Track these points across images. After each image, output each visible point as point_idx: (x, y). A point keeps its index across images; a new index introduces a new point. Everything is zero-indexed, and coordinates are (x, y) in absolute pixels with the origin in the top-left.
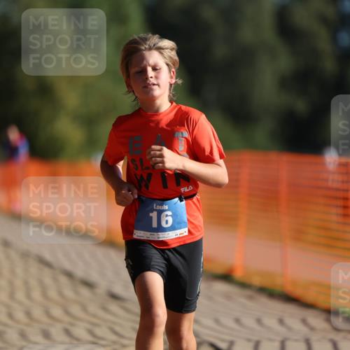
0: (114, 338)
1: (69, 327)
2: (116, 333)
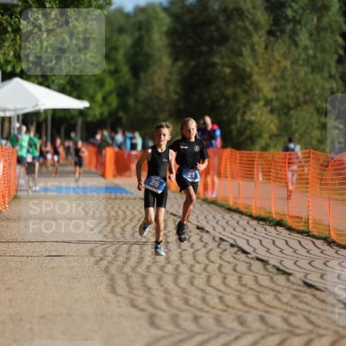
0: (310, 327)
1: (264, 314)
2: (312, 323)
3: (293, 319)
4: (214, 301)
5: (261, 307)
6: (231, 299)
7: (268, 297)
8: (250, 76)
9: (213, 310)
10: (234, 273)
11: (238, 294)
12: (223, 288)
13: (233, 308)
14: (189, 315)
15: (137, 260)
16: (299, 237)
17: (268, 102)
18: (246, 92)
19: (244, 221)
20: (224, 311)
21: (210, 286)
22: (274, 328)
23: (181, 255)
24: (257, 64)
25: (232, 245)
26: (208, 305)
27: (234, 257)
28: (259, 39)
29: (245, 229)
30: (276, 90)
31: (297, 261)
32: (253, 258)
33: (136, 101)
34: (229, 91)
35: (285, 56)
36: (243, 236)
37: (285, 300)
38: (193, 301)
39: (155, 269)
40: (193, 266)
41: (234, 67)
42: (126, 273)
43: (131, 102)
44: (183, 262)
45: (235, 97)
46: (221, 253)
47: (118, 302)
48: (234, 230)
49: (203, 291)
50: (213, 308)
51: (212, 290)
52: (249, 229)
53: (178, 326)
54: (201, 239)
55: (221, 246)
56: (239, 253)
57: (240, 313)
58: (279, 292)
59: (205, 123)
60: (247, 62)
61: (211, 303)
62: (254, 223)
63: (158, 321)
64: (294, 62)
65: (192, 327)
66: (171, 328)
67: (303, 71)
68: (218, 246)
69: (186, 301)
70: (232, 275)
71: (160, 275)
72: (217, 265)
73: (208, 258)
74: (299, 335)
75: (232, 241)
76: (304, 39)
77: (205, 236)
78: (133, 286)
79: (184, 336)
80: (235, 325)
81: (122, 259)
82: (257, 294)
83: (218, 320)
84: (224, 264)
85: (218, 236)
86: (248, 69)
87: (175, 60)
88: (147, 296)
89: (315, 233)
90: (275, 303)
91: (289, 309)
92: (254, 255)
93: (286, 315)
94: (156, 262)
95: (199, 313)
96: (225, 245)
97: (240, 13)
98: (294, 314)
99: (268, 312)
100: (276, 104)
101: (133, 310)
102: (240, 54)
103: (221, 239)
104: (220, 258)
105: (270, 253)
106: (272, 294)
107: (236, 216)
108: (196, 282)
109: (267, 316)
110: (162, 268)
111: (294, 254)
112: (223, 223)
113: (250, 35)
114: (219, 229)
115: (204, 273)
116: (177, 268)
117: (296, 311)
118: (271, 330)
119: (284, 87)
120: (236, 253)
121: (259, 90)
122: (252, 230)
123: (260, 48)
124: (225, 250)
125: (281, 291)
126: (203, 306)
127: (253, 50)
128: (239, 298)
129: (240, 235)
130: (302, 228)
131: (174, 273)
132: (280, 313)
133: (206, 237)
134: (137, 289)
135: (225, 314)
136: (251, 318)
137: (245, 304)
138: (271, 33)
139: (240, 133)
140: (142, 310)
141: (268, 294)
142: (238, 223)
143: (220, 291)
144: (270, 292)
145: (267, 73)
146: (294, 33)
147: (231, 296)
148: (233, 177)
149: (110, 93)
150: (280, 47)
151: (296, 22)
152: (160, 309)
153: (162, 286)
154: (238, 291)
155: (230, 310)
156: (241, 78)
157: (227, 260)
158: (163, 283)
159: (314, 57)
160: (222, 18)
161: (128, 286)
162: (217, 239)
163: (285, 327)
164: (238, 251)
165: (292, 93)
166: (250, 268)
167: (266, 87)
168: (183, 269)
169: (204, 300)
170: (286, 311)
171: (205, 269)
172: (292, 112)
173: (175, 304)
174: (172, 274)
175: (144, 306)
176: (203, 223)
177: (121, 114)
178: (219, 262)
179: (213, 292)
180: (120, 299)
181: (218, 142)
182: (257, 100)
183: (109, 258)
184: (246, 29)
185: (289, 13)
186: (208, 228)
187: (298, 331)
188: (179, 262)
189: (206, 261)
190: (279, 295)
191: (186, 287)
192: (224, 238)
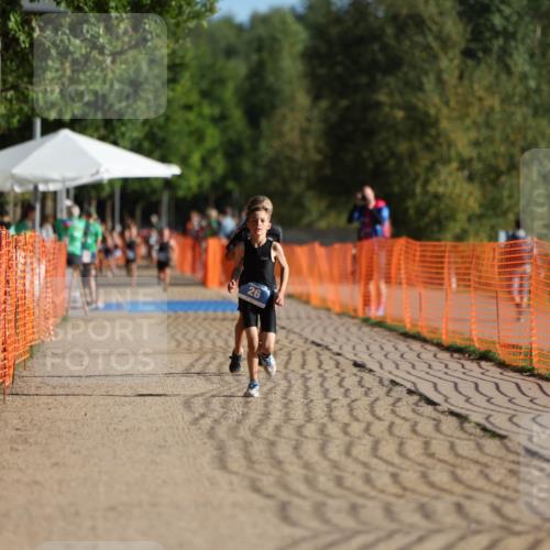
1: (462, 501)
3: (509, 509)
4: (384, 480)
5: (458, 489)
6: (410, 477)
7: (470, 474)
8: (436, 123)
9: (382, 496)
10: (414, 436)
11: (421, 469)
12: (397, 460)
13: (413, 491)
14: (343, 504)
15: (259, 417)
16: (517, 377)
17: (464, 164)
18: (428, 148)
19: (428, 352)
20: (399, 496)
21: (376, 456)
22: (478, 522)
23: (330, 409)
24: (447, 103)
25: (410, 392)
26: (373, 487)
27: (414, 411)
28: (449, 63)
29: (430, 367)
30: (476, 144)
31: (514, 416)
32: (443, 412)
33: (255, 163)
34: (403, 147)
35: (489, 89)
36: (427, 377)
37: (497, 478)
38: (349, 481)
39: (288, 431)
40: (347, 425)
41: (410, 109)
42: (242, 438)
43: (247, 166)
44: (332, 419)
45: (412, 156)
46: (394, 404)
47: (231, 484)
48: (413, 366)
49: (365, 465)
50: (382, 491)
51: (380, 463)
52: (437, 365)
53: (326, 521)
54: (360, 383)
55: (392, 394)
56: (422, 403)
57: (425, 500)
58: (486, 466)
59: (364, 198)
60: (431, 101)
61: (379, 483)
62: (445, 356)
63: (294, 514)
64: (506, 99)
65: (348, 523)
66: (315, 524)
67: (520, 114)
68: (388, 393)
69: (339, 481)
70: (411, 439)
71: (297, 440)
72: (387, 423)
73: (372, 412)
74: (518, 534)
75: (409, 386)
76: (520, 62)
77: (367, 377)
78: (254, 458)
79: (336, 536)
80: (417, 519)
81: (235, 415)
82: (451, 469)
83: (389, 511)
84: (398, 421)
85: (387, 377)
86: (432, 111)
87: (317, 97)
88: (276, 473)
89: (542, 371)
90: (481, 483)
91: (503, 492)
92: (445, 406)
93: (497, 502)
94: (290, 419)
95: (360, 501)
96: (398, 392)
97: (418, 22)
98: (512, 501)
99: (468, 497)
100: (478, 166)
101: (254, 497)
102: (421, 88)
103: (393, 383)
104: (393, 412)
105: (471, 404)
106: (475, 469)
107: (416, 346)
108: (355, 452)
109: (467, 503)
110: (299, 429)
111: (510, 405)
112: (395, 356)
113: (435, 57)
114: (389, 366)
115: (367, 437)
116: (322, 430)
117: (513, 495)
118: (473, 526)
119: (490, 140)
120: (416, 404)
121: (450, 144)
122: (442, 367)
123: (451, 78)
124: (399, 400)
125: (490, 464)
126: (367, 489)
127: (440, 81)
128: (424, 476)
129: (423, 375)
130: (522, 364)
131: (318, 437)
132: (490, 499)
133: (368, 379)
134: (261, 463)
135: (402, 501)
136: (442, 507)
137: (432, 485)
138: (468, 53)
139: (421, 213)
140: (269, 496)
141: (468, 468)
142: (418, 356)
143: (392, 464)
144: (472, 466)
145: (462, 117)
146: (505, 53)
147: (410, 473)
148: (410, 283)
149: (212, 152)
150: (483, 76)
151: (509, 36)
152: (298, 494)
153: (299, 457)
154: (421, 465)
155: (408, 494)
156: (421, 125)
157: (403, 415)
158: (302, 453)
159: (538, 91)
160: (390, 31)
161: (245, 457)
162: (387, 383)
163: (497, 521)
164: (420, 400)
165: (503, 149)
166: (437, 428)
167: (462, 140)
168: (333, 429)
169: (368, 480)
170: (498, 496)
171: (367, 430)
172: (503, 179)
173: (321, 486)
174: (316, 439)
175: (272, 490)
176: (363, 358)
177: (230, 185)
178: (390, 417)
179: (382, 466)
180: (233, 477)
181: (386, 228)
182: (446, 161)
183: (215, 415)
184: (428, 48)
185: (497, 20)
186: (370, 364)
187: (518, 528)
188: (326, 420)
189: (369, 417)
190: (487, 471)
191: (337, 458)
192: (398, 380)
